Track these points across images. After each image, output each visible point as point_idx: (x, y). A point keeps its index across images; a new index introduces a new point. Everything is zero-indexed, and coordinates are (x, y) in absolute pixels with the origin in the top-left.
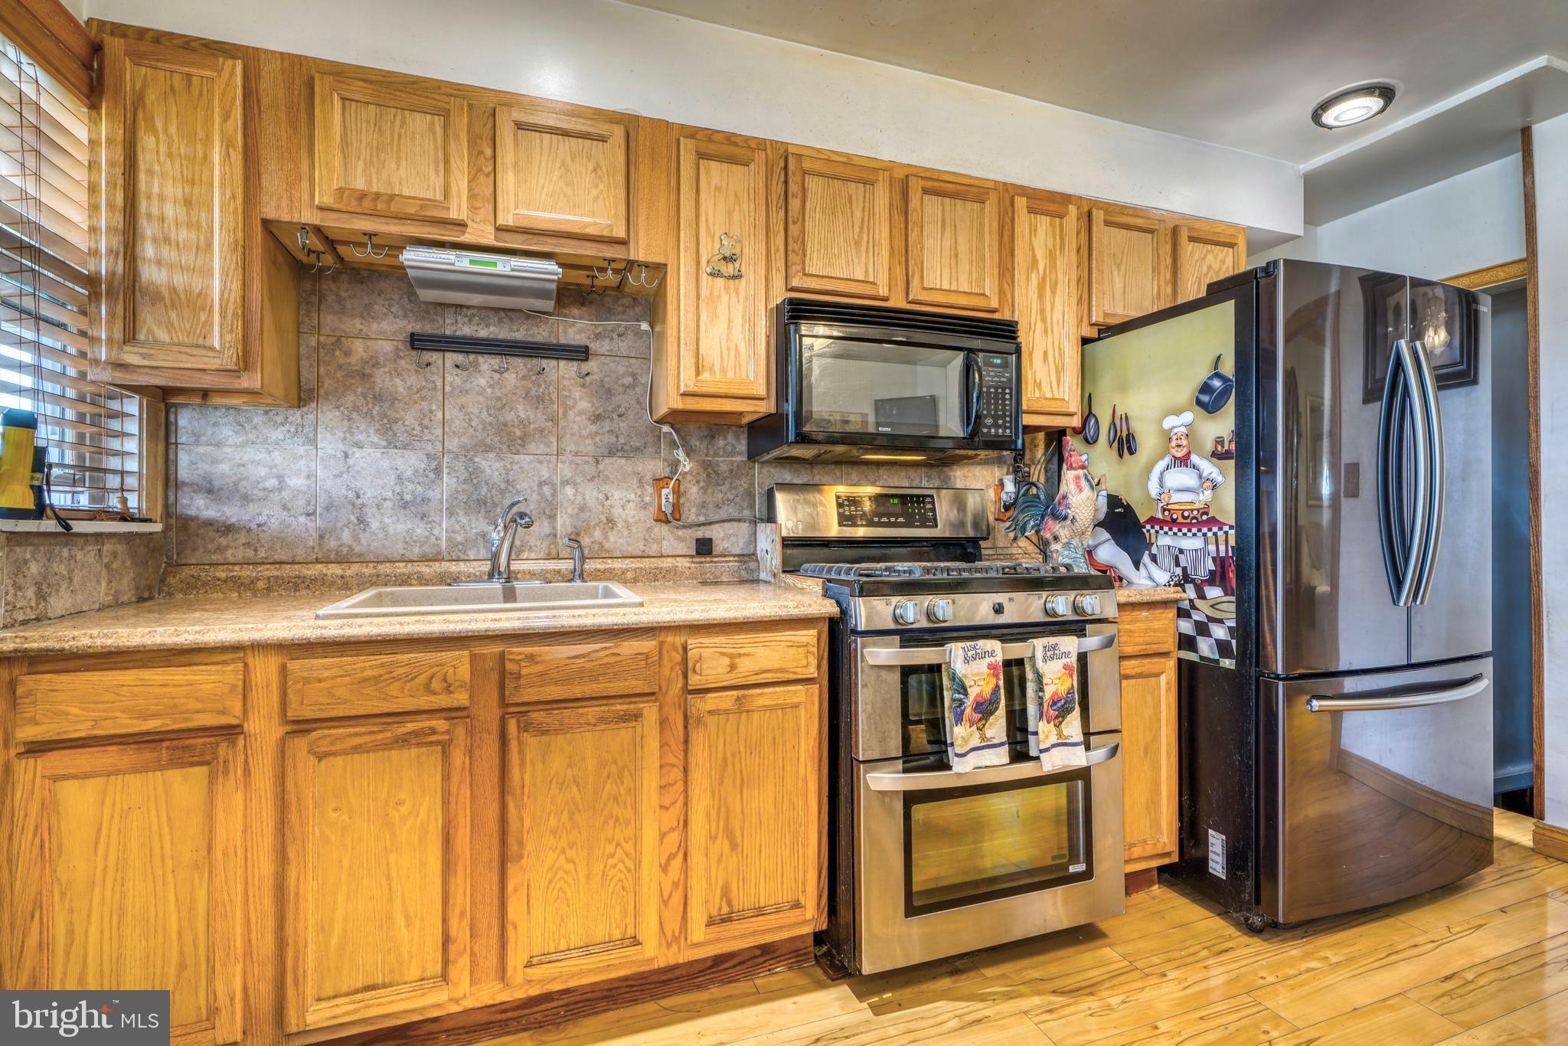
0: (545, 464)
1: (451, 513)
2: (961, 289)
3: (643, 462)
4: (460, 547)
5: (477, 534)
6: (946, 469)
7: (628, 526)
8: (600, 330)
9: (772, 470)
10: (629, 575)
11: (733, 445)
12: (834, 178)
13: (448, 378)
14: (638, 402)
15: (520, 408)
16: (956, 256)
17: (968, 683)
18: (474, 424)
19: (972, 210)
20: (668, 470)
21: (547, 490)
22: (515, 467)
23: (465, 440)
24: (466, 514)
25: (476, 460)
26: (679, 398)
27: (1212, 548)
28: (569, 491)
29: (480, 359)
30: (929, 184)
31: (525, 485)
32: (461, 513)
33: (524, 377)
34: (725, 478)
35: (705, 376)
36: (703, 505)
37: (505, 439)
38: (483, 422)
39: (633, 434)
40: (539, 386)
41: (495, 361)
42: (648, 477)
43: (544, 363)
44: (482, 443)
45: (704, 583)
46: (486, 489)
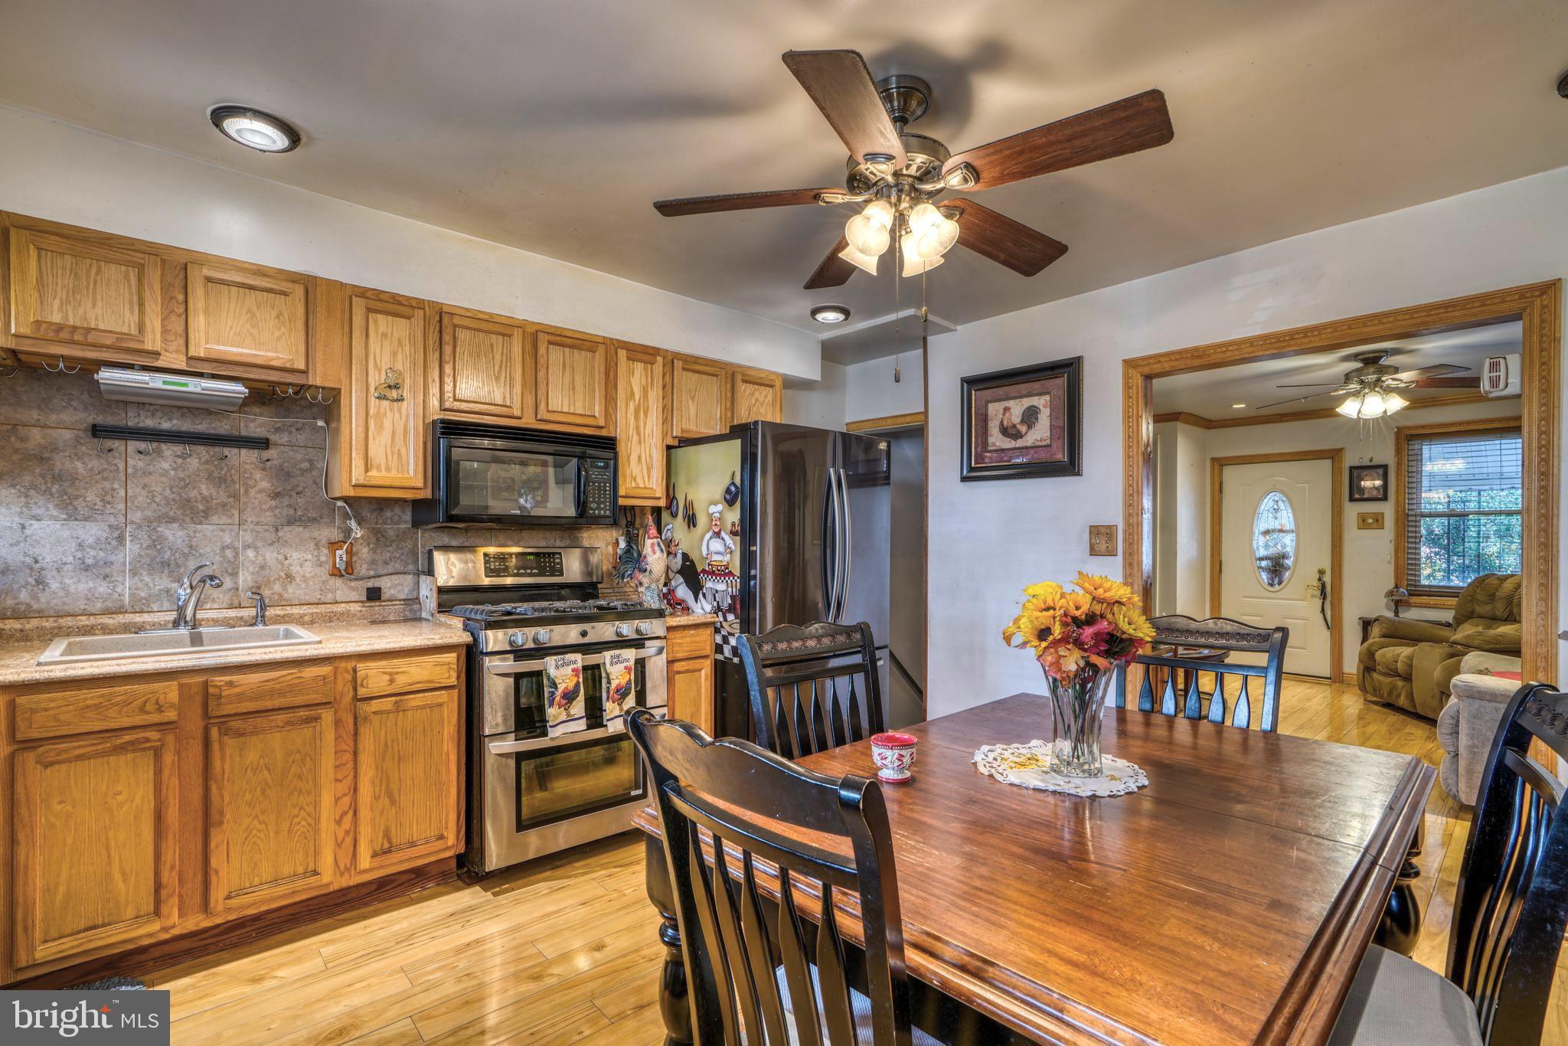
0: (227, 532)
1: (134, 573)
2: (577, 412)
3: (319, 530)
4: (144, 602)
5: (161, 590)
6: (576, 532)
7: (305, 579)
8: (279, 425)
9: (433, 535)
10: (307, 618)
11: (399, 516)
12: (479, 330)
13: (131, 462)
14: (315, 483)
15: (203, 487)
16: (574, 389)
17: (557, 681)
18: (157, 500)
19: (586, 356)
20: (342, 535)
21: (229, 553)
22: (197, 535)
23: (148, 513)
24: (150, 574)
25: (160, 529)
26: (351, 488)
27: (730, 589)
28: (250, 553)
29: (163, 446)
30: (553, 338)
31: (208, 549)
32: (145, 573)
33: (207, 462)
34: (393, 542)
35: (373, 473)
36: (373, 562)
37: (188, 512)
38: (166, 498)
39: (310, 508)
40: (222, 469)
41: (178, 449)
42: (324, 541)
43: (226, 451)
44: (166, 515)
45: (374, 622)
46: (169, 554)
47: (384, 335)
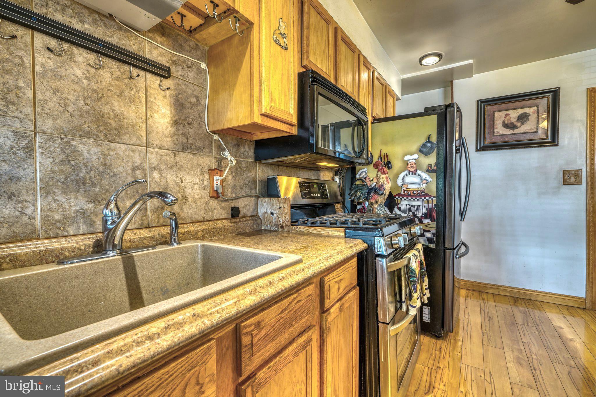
0: (137, 154)
1: (47, 191)
3: (203, 158)
4: (59, 225)
5: (76, 212)
7: (195, 201)
8: (175, 58)
11: (248, 152)
12: (318, 12)
13: (39, 59)
14: (200, 117)
15: (116, 104)
18: (70, 109)
19: (352, 55)
20: (217, 164)
22: (111, 153)
23: (61, 123)
24: (64, 193)
25: (74, 143)
26: (260, 116)
27: (426, 205)
28: (156, 175)
29: (76, 50)
31: (121, 169)
32: (58, 192)
33: (118, 79)
34: (244, 171)
36: (234, 187)
37: (102, 128)
38: (79, 109)
39: (197, 138)
40: (131, 89)
41: (92, 57)
42: (206, 168)
43: (135, 72)
44: (79, 128)
46: (84, 171)
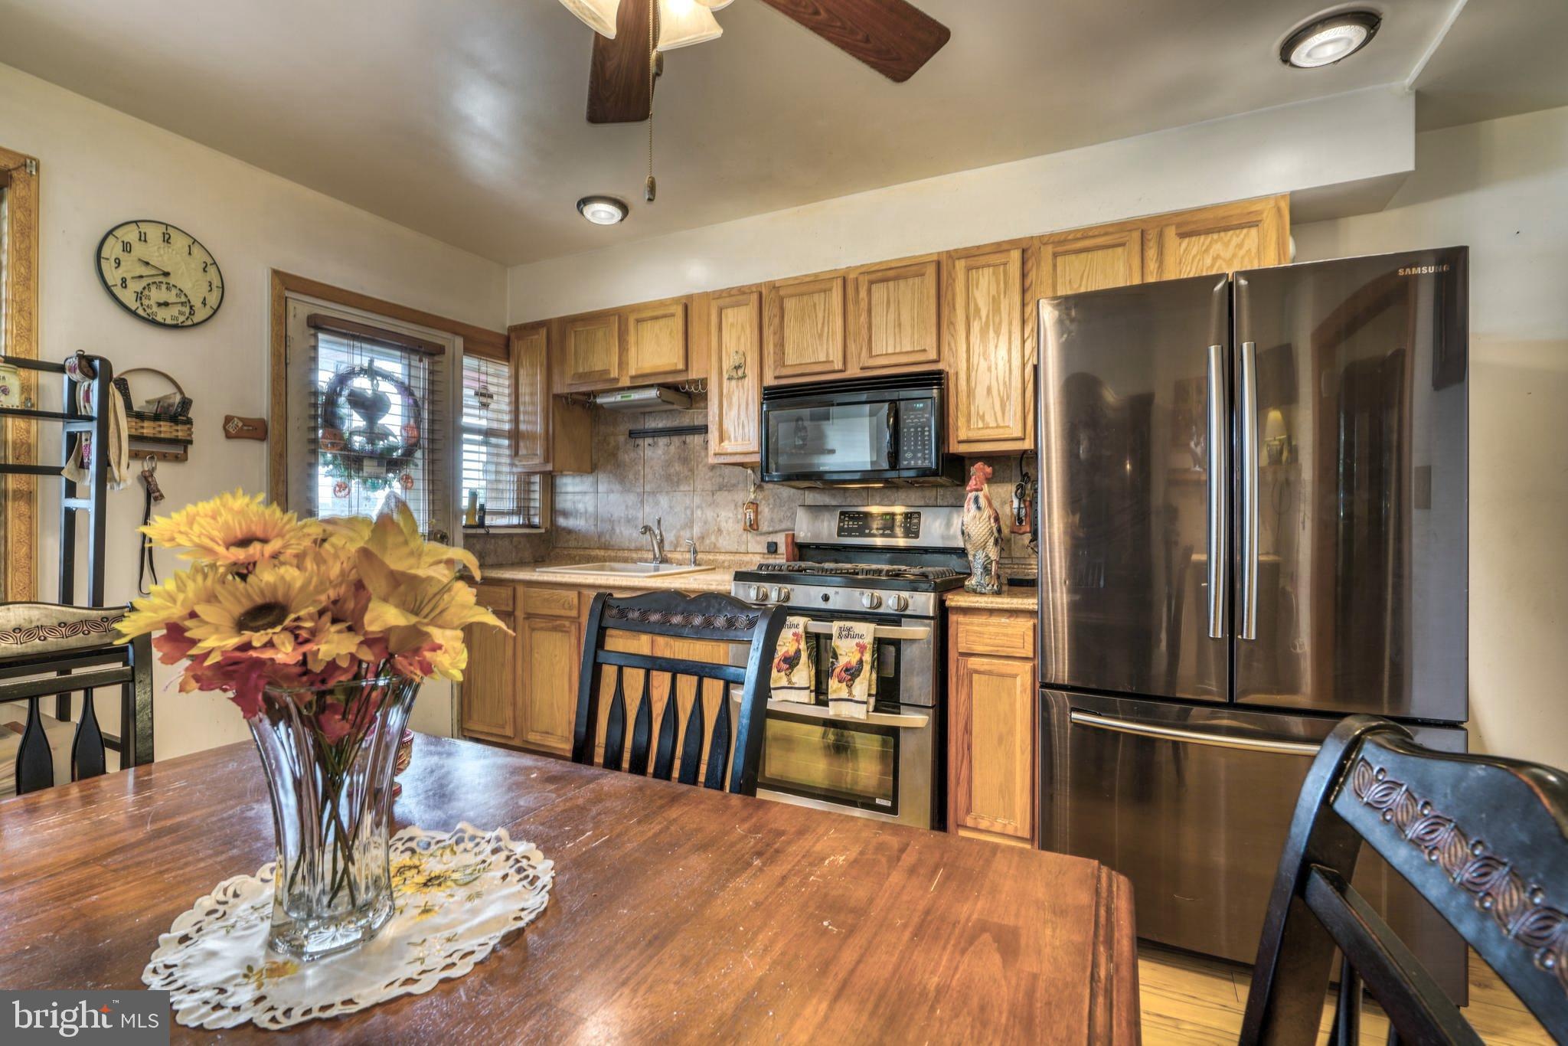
0: (688, 497)
2: (904, 350)
3: (737, 494)
7: (729, 534)
10: (726, 564)
12: (802, 295)
13: (646, 452)
15: (677, 465)
16: (900, 325)
18: (657, 476)
21: (689, 512)
22: (674, 500)
23: (653, 485)
26: (714, 457)
28: (699, 512)
29: (659, 439)
30: (873, 277)
33: (678, 448)
34: (786, 502)
35: (726, 444)
36: (772, 520)
37: (670, 484)
38: (660, 474)
40: (685, 451)
41: (665, 440)
42: (740, 503)
43: (687, 438)
44: (660, 486)
47: (732, 325)
